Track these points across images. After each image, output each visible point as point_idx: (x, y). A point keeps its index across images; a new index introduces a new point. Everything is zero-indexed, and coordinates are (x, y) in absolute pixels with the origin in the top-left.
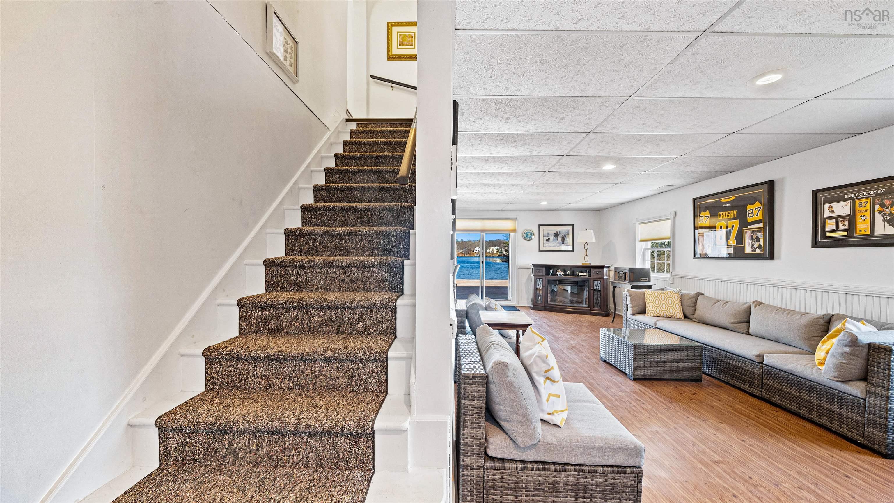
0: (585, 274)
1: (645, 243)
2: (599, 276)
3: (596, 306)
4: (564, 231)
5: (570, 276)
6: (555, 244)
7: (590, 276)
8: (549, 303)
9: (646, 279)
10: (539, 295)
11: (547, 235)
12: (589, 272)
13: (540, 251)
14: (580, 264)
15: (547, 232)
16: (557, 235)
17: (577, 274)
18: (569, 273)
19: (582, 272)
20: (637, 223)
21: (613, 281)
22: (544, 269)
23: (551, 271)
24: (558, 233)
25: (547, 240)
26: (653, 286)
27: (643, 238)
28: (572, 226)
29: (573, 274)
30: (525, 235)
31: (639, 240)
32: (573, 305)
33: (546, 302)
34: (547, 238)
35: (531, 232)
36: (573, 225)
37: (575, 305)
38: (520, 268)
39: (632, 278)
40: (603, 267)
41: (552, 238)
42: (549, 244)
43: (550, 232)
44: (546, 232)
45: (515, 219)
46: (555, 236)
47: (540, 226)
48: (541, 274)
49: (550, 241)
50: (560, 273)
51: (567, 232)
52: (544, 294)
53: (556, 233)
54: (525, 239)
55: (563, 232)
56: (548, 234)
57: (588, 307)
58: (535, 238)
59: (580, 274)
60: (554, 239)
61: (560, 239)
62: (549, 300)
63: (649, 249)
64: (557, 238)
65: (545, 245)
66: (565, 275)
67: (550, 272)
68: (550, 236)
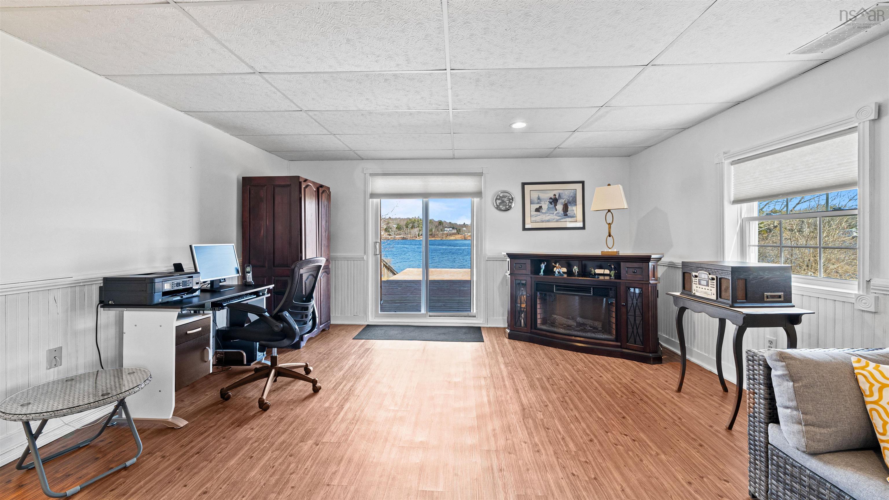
0: (607, 272)
1: (745, 206)
2: (638, 277)
3: (632, 340)
4: (566, 192)
5: (579, 275)
6: (551, 217)
7: (618, 276)
8: (539, 326)
9: (780, 297)
10: (520, 312)
11: (536, 200)
12: (618, 269)
13: (524, 229)
14: (597, 252)
15: (537, 196)
16: (554, 201)
17: (593, 273)
18: (577, 270)
19: (601, 267)
20: (727, 162)
21: (678, 294)
22: (528, 262)
23: (543, 266)
24: (557, 197)
25: (538, 210)
26: (803, 317)
27: (743, 195)
28: (581, 185)
29: (584, 272)
30: (498, 202)
31: (732, 199)
32: (584, 334)
33: (533, 326)
34: (537, 206)
35: (508, 195)
36: (583, 183)
37: (589, 335)
38: (489, 260)
39: (740, 293)
40: (647, 259)
41: (545, 206)
42: (540, 217)
43: (543, 196)
44: (535, 195)
45: (480, 174)
46: (551, 203)
47: (524, 184)
48: (524, 272)
49: (543, 211)
50: (560, 270)
51: (572, 194)
52: (529, 309)
53: (553, 197)
54: (498, 208)
55: (566, 197)
56: (539, 198)
57: (616, 340)
58: (517, 205)
59: (598, 271)
60: (548, 209)
61: (560, 207)
62: (539, 321)
63: (754, 219)
64: (555, 205)
65: (533, 219)
66: (570, 273)
67: (540, 268)
68: (542, 203)
